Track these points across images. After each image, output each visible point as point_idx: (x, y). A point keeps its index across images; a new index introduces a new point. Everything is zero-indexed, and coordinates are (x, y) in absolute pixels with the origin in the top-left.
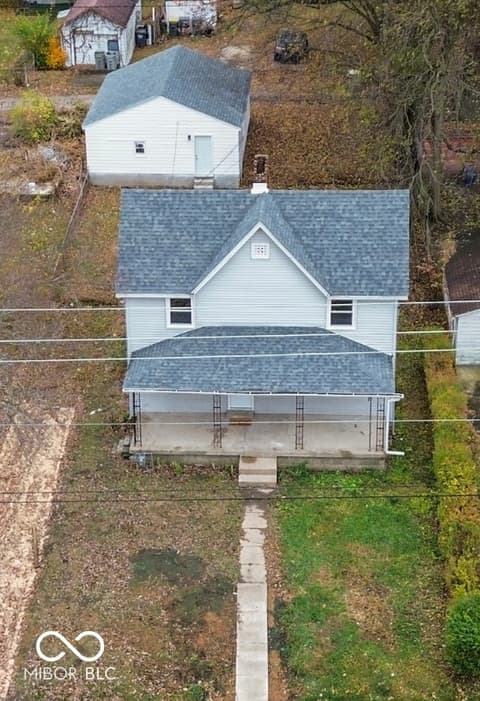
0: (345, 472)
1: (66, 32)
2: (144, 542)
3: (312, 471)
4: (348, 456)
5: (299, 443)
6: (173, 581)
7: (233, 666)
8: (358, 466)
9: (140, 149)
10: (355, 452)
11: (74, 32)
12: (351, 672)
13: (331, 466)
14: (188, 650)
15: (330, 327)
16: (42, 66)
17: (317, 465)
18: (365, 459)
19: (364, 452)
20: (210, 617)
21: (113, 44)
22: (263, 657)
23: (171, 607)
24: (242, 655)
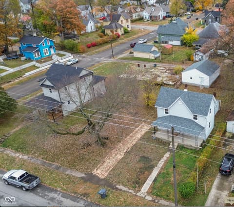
0: (190, 149)
1: (194, 54)
2: (145, 154)
3: (185, 148)
4: (191, 146)
5: (183, 141)
6: (144, 164)
7: (144, 183)
8: (193, 148)
9: (191, 78)
10: (193, 145)
11: (196, 54)
12: (163, 190)
13: (188, 147)
14: (138, 177)
15: (193, 120)
16: (189, 60)
17: (185, 146)
18: (195, 147)
19: (194, 146)
20: (146, 172)
21: (202, 57)
22: (151, 183)
23: (141, 168)
24: (148, 181)
